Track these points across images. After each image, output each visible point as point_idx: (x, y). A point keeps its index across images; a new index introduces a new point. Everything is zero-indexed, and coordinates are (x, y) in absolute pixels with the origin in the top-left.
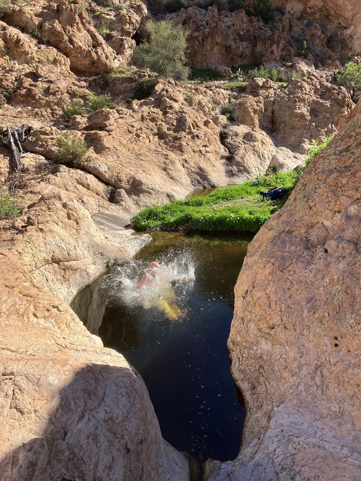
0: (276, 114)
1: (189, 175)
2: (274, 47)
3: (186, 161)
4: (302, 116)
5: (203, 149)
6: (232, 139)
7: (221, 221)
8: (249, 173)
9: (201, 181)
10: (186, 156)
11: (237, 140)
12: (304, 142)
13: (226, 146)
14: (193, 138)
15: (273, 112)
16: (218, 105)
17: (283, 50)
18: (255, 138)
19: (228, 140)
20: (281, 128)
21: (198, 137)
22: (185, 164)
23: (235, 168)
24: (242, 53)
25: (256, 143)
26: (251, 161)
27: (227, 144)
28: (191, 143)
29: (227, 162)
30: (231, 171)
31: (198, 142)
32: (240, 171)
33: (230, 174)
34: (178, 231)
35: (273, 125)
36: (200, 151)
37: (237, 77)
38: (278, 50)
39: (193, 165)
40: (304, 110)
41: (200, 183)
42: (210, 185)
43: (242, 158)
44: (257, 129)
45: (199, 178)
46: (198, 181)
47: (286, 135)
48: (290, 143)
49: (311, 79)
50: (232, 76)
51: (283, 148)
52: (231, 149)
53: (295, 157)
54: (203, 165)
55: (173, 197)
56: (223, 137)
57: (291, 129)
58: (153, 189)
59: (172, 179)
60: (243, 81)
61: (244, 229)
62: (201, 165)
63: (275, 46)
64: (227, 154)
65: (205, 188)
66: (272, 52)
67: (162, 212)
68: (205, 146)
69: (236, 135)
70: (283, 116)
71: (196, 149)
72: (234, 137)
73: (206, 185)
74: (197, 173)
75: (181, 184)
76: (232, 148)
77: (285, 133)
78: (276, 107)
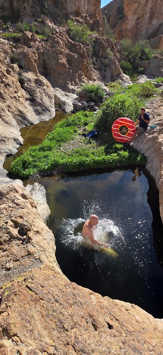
0: (47, 62)
1: (14, 117)
3: (9, 106)
4: (63, 64)
5: (16, 95)
6: (28, 84)
8: (49, 111)
9: (22, 120)
10: (8, 103)
11: (31, 85)
12: (68, 84)
13: (25, 90)
14: (5, 86)
15: (44, 61)
16: (8, 54)
17: (31, 7)
18: (43, 83)
19: (25, 85)
20: (52, 73)
21: (8, 85)
22: (10, 109)
23: (39, 108)
24: (3, 6)
25: (45, 87)
26: (47, 102)
27: (25, 88)
28: (6, 91)
29: (31, 103)
30: (38, 110)
31: (11, 89)
32: (43, 110)
33: (38, 113)
35: (45, 70)
36: (15, 97)
37: (8, 28)
39: (15, 109)
40: (64, 60)
41: (22, 122)
42: (30, 124)
43: (41, 100)
44: (38, 75)
45: (21, 119)
46: (20, 121)
47: (56, 79)
48: (60, 84)
49: (62, 36)
50: (4, 27)
51: (57, 88)
52: (30, 93)
53: (66, 95)
54: (21, 109)
55: (18, 140)
56: (22, 82)
57: (59, 74)
58: (5, 137)
59: (7, 123)
60: (14, 32)
62: (19, 108)
64: (28, 96)
65: (26, 125)
66: (25, 8)
68: (16, 92)
69: (30, 80)
70: (52, 64)
71: (12, 96)
72: (28, 83)
73: (27, 123)
74: (19, 115)
75: (13, 126)
76: (30, 91)
77: (55, 77)
78: (46, 57)
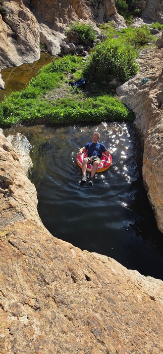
6: (10, 16)
8: (34, 52)
9: (4, 60)
11: (14, 18)
12: (56, 20)
13: (7, 23)
18: (28, 17)
19: (7, 17)
23: (22, 47)
25: (29, 22)
26: (31, 39)
27: (7, 21)
29: (14, 40)
32: (27, 50)
33: (21, 53)
41: (3, 63)
42: (12, 65)
43: (25, 37)
44: (23, 6)
45: (2, 58)
48: (46, 20)
51: (44, 25)
52: (13, 27)
53: (53, 34)
56: (3, 14)
57: (46, 7)
64: (10, 31)
69: (12, 12)
73: (8, 64)
76: (13, 25)
77: (41, 11)
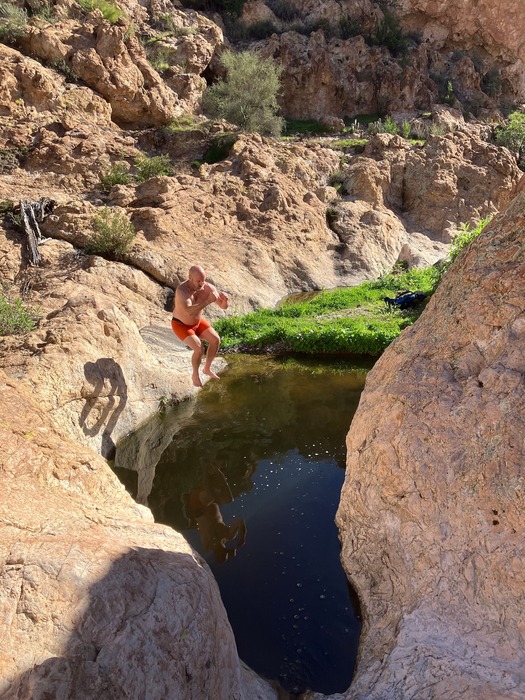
0: (409, 185)
1: (281, 272)
2: (406, 90)
3: (277, 252)
4: (446, 189)
5: (302, 235)
6: (344, 221)
7: (328, 340)
8: (368, 270)
9: (298, 280)
10: (277, 245)
11: (351, 222)
12: (449, 226)
13: (336, 232)
14: (288, 219)
15: (404, 182)
16: (324, 171)
17: (418, 94)
18: (378, 219)
19: (339, 222)
20: (416, 205)
21: (294, 217)
22: (276, 257)
23: (348, 263)
24: (360, 98)
25: (379, 228)
26: (372, 252)
27: (336, 228)
28: (284, 227)
29: (337, 254)
30: (343, 267)
31: (296, 225)
32: (355, 267)
33: (342, 271)
34: (264, 353)
35: (404, 202)
36: (298, 238)
37: (351, 132)
38: (411, 94)
39: (287, 258)
40: (449, 180)
41: (296, 284)
42: (312, 286)
43: (359, 249)
44: (381, 206)
45: (296, 277)
46: (294, 280)
47: (422, 216)
49: (460, 136)
50: (345, 130)
51: (418, 234)
52: (343, 236)
53: (436, 248)
54: (302, 258)
55: (257, 303)
56: (331, 218)
57: (431, 207)
58: (228, 292)
59: (257, 277)
60: (361, 138)
61: (360, 351)
62: (298, 257)
63: (407, 88)
64: (336, 242)
65: (304, 291)
66: (403, 97)
67: (242, 326)
68: (305, 231)
69: (351, 215)
70: (419, 188)
71: (292, 235)
72: (347, 218)
73: (306, 287)
74: (293, 270)
75: (270, 285)
76: (344, 233)
77: (421, 213)
78: (408, 175)
